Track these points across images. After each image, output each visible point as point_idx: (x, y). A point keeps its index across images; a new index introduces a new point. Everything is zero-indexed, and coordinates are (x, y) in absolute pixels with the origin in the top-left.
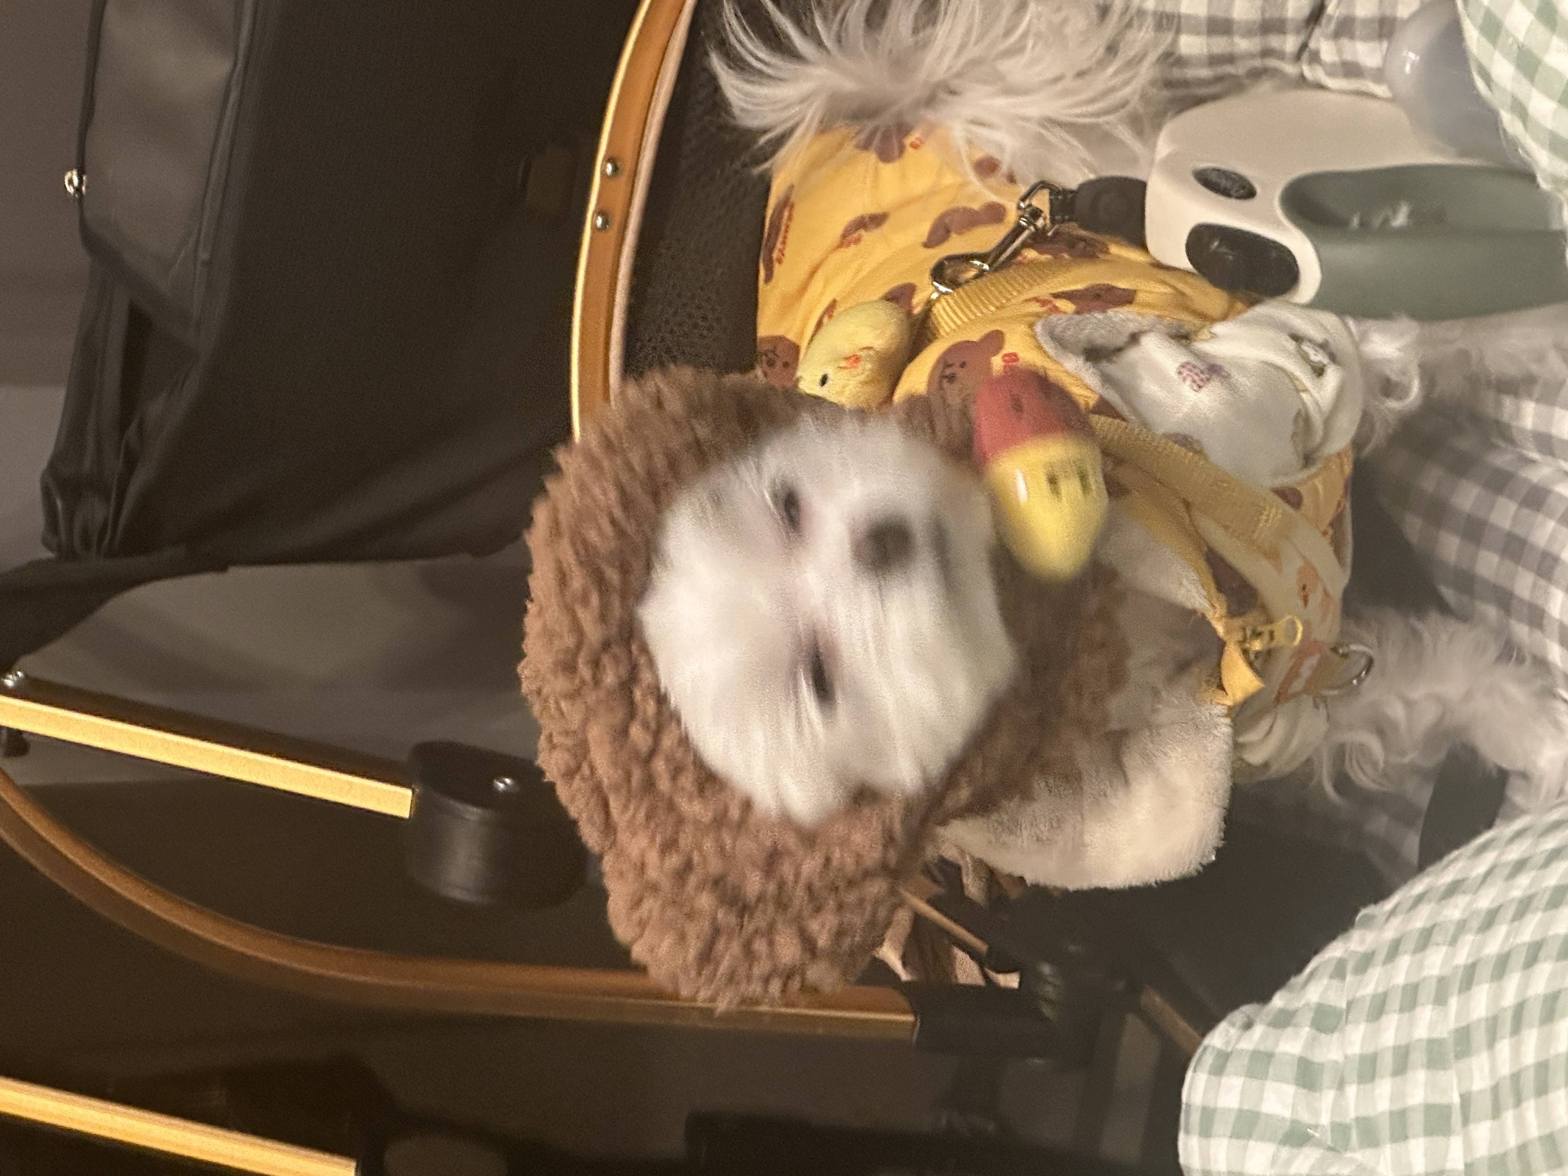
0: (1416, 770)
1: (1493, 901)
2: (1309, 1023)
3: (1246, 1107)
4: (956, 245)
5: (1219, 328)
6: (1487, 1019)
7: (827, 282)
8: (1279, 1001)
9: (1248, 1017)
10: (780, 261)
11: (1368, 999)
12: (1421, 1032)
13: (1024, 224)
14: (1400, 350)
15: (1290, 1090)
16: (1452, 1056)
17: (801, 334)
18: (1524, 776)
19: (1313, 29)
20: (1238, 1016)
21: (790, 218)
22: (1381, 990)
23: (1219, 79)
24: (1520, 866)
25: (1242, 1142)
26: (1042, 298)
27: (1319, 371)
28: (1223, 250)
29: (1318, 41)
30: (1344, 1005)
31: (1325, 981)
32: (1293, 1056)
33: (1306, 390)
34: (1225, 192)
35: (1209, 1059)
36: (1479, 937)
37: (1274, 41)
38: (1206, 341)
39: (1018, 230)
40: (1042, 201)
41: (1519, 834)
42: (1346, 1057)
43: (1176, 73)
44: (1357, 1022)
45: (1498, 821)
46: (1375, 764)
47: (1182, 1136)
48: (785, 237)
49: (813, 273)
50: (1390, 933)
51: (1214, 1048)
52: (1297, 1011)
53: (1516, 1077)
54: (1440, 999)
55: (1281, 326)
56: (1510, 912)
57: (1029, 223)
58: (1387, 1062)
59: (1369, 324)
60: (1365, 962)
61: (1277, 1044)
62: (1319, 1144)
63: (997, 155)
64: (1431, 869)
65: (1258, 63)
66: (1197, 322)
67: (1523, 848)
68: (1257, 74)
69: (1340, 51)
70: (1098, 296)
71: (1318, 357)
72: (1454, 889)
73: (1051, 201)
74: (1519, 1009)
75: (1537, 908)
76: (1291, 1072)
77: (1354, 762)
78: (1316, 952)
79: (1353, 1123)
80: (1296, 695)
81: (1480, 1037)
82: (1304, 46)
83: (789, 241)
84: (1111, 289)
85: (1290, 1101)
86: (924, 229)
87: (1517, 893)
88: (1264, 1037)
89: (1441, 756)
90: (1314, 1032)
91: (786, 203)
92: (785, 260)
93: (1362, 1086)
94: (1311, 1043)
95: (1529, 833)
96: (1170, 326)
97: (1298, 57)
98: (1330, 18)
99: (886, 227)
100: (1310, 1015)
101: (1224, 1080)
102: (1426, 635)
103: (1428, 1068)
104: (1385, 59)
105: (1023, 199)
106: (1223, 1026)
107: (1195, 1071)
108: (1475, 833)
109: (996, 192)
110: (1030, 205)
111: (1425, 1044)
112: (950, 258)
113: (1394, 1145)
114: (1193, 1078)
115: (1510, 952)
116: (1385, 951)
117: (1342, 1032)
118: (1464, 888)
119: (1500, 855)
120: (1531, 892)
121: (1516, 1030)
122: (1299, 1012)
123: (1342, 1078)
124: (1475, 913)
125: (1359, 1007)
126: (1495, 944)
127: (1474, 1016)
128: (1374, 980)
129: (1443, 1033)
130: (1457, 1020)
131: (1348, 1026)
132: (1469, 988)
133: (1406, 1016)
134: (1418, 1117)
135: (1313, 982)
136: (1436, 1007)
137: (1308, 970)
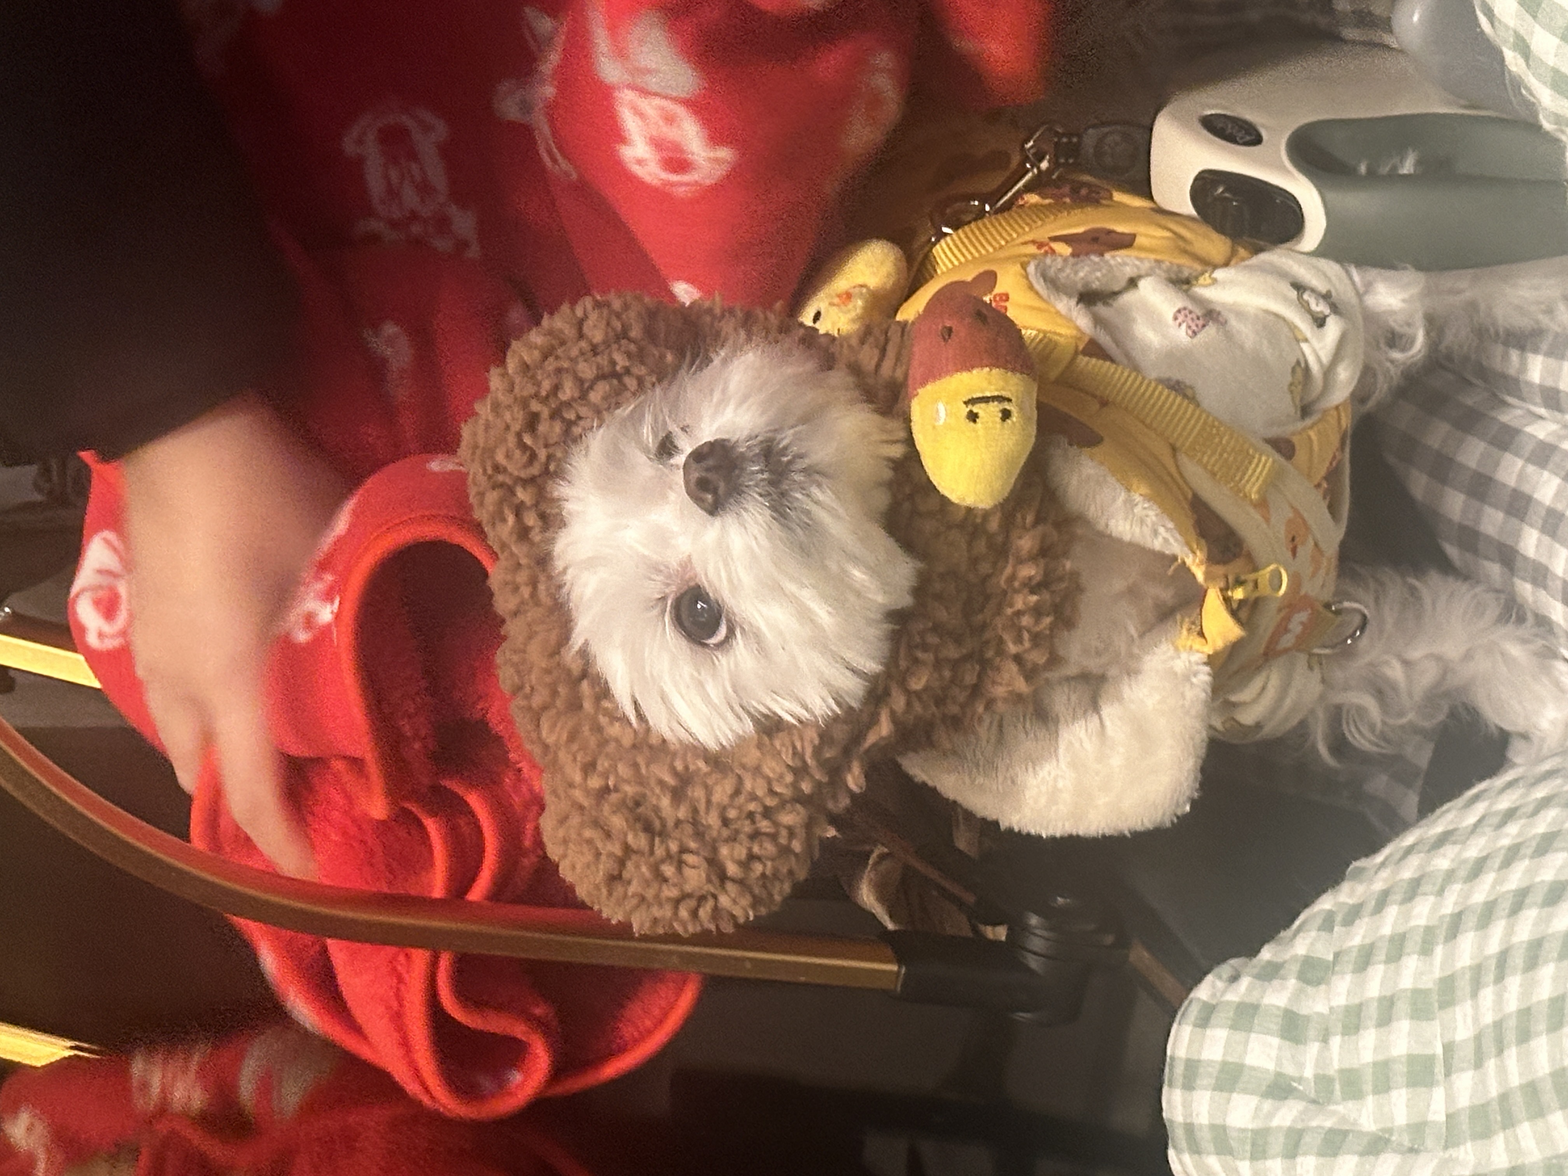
0: (1415, 730)
1: (1481, 851)
2: (1295, 975)
3: (1230, 1059)
5: (1219, 274)
6: (1471, 968)
8: (1266, 954)
9: (1235, 970)
11: (1355, 950)
12: (1406, 982)
13: (1028, 166)
14: (1404, 301)
15: (1275, 1041)
16: (1435, 1005)
20: (1226, 969)
22: (1368, 941)
24: (1510, 815)
25: (1225, 1095)
26: (1038, 240)
27: (1320, 322)
28: (1228, 195)
30: (1331, 958)
31: (1313, 934)
32: (1278, 1008)
33: (1306, 340)
34: (1231, 139)
35: (1194, 1012)
36: (1466, 887)
38: (1206, 286)
39: (1022, 170)
41: (1510, 785)
42: (1331, 1008)
44: (1343, 973)
46: (1372, 725)
47: (1165, 1090)
50: (1378, 886)
51: (1199, 999)
52: (1285, 962)
53: (1498, 1025)
54: (1426, 950)
55: (1282, 274)
56: (1497, 862)
57: (1032, 167)
58: (1372, 1011)
59: (1373, 273)
60: (1353, 914)
61: (1263, 996)
62: (1302, 1096)
66: (1198, 267)
67: (1514, 797)
70: (1095, 240)
71: (1320, 307)
72: (1443, 840)
74: (1503, 958)
75: (1525, 857)
76: (1275, 1024)
77: (1349, 724)
78: (1306, 905)
79: (1336, 1076)
80: (1286, 651)
81: (1464, 985)
84: (1110, 232)
85: (1274, 1053)
87: (1505, 842)
88: (1250, 989)
89: (1442, 715)
90: (1301, 984)
93: (1346, 1037)
94: (1297, 996)
95: (1521, 783)
96: (1168, 271)
100: (1295, 968)
101: (1209, 1032)
103: (1412, 1018)
106: (1209, 978)
107: (1180, 1024)
108: (1469, 786)
110: (1034, 147)
111: (1409, 994)
113: (1376, 1097)
114: (1178, 1031)
115: (1496, 900)
116: (1373, 903)
117: (1328, 983)
118: (1454, 838)
119: (1491, 805)
120: (1520, 840)
121: (1500, 978)
122: (1286, 965)
123: (1327, 1029)
124: (1465, 861)
125: (1346, 958)
126: (1481, 893)
127: (1459, 965)
128: (1362, 932)
129: (1428, 982)
130: (1442, 969)
131: (1334, 978)
132: (1455, 936)
133: (1392, 966)
134: (1401, 1068)
135: (1301, 934)
136: (1422, 957)
137: (1297, 923)
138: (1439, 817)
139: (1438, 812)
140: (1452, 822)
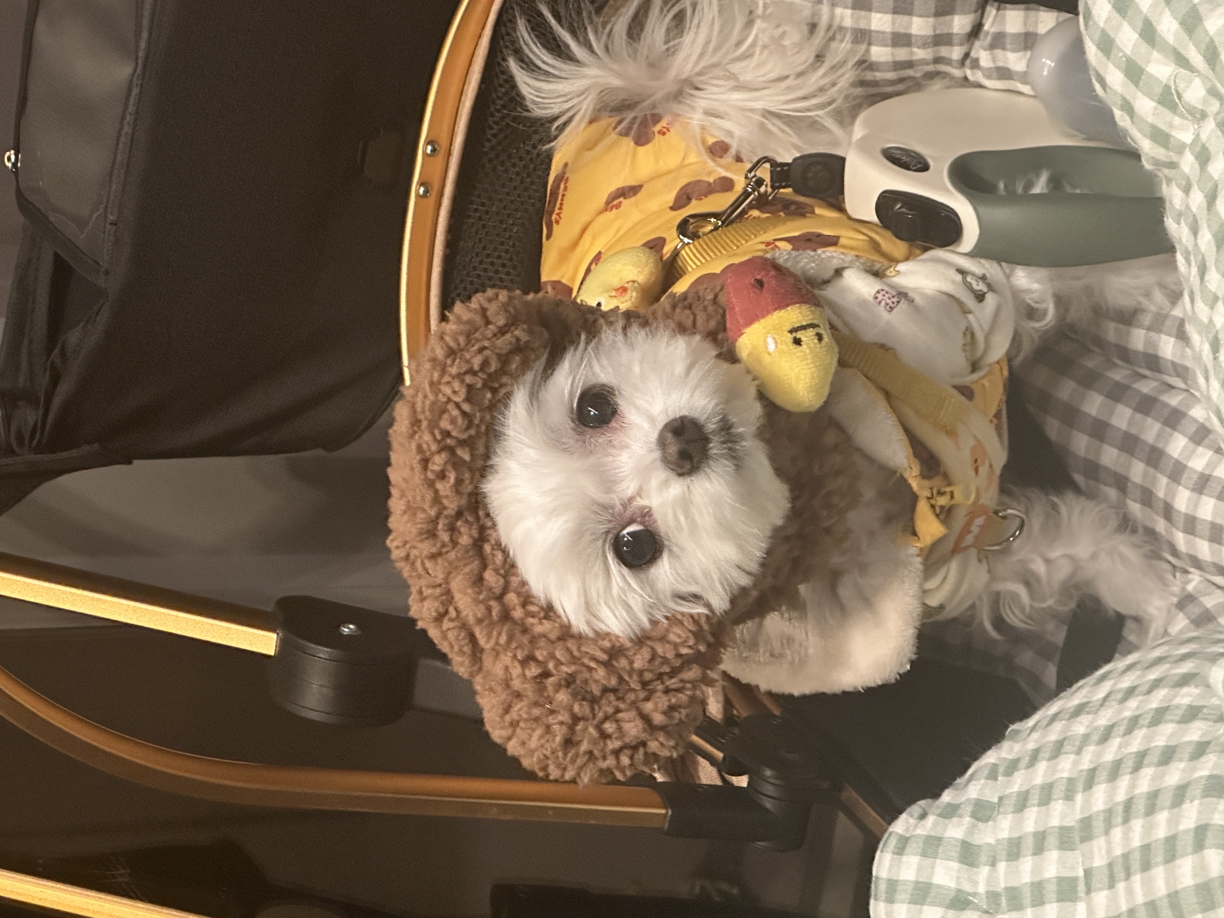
0: (1055, 615)
1: (1109, 720)
2: (969, 814)
3: (921, 879)
4: (696, 207)
5: (901, 267)
6: (1104, 811)
7: (594, 238)
8: (947, 796)
9: (924, 810)
10: (557, 222)
11: (1015, 795)
12: (1055, 822)
13: (750, 190)
15: (955, 865)
16: (1077, 839)
17: (573, 279)
18: (1137, 619)
19: (973, 44)
20: (916, 808)
21: (566, 189)
22: (1025, 788)
23: (901, 80)
24: (1130, 692)
25: (918, 907)
26: (766, 241)
27: (981, 298)
28: (904, 210)
29: (978, 51)
30: (996, 800)
31: (982, 781)
32: (957, 840)
33: (971, 312)
34: (906, 166)
35: (893, 842)
36: (1098, 748)
37: (944, 51)
38: (892, 277)
39: (746, 194)
40: (764, 172)
41: (1130, 667)
42: (998, 840)
43: (869, 76)
44: (1005, 813)
45: (1117, 655)
46: (1022, 609)
47: (872, 902)
48: (561, 204)
49: (584, 231)
50: (1031, 745)
51: (897, 833)
52: (960, 804)
53: (1126, 856)
54: (1069, 797)
55: (949, 264)
56: (1122, 728)
57: (754, 190)
58: (1029, 844)
60: (1012, 767)
61: (945, 831)
62: (977, 908)
63: (727, 140)
64: (1063, 695)
65: (931, 68)
66: (886, 263)
67: (1133, 678)
68: (931, 76)
69: (994, 60)
70: (809, 240)
71: (981, 287)
72: (1079, 711)
73: (771, 172)
74: (1128, 805)
75: (1143, 726)
76: (955, 852)
77: (1007, 607)
78: (976, 759)
79: (1003, 891)
80: (967, 547)
81: (1099, 825)
82: (967, 55)
83: (564, 207)
84: (819, 235)
85: (955, 874)
86: (670, 197)
87: (1127, 714)
88: (935, 825)
89: (1072, 605)
90: (974, 821)
91: (561, 178)
92: (561, 222)
93: (1010, 863)
94: (971, 830)
95: (1138, 666)
96: (865, 264)
97: (962, 64)
98: (987, 33)
99: (640, 195)
100: (969, 809)
101: (905, 858)
102: (1063, 509)
103: (1060, 849)
104: (1028, 66)
105: (750, 171)
106: (904, 816)
107: (882, 851)
108: (1097, 667)
109: (727, 168)
110: (755, 176)
111: (1057, 830)
112: (693, 216)
113: (1034, 909)
114: (880, 857)
115: (1122, 759)
116: (1027, 758)
117: (995, 820)
118: (1087, 709)
119: (1115, 684)
120: (1138, 713)
121: (1126, 820)
122: (962, 806)
123: (994, 857)
124: (1096, 729)
125: (1007, 802)
126: (1110, 753)
127: (1095, 809)
128: (1019, 781)
129: (1071, 822)
130: (1082, 812)
131: (999, 817)
132: (1090, 787)
133: (1044, 808)
134: (1052, 888)
135: (973, 782)
136: (1066, 802)
137: (970, 772)
138: (1076, 692)
139: (1075, 687)
140: (1086, 697)
